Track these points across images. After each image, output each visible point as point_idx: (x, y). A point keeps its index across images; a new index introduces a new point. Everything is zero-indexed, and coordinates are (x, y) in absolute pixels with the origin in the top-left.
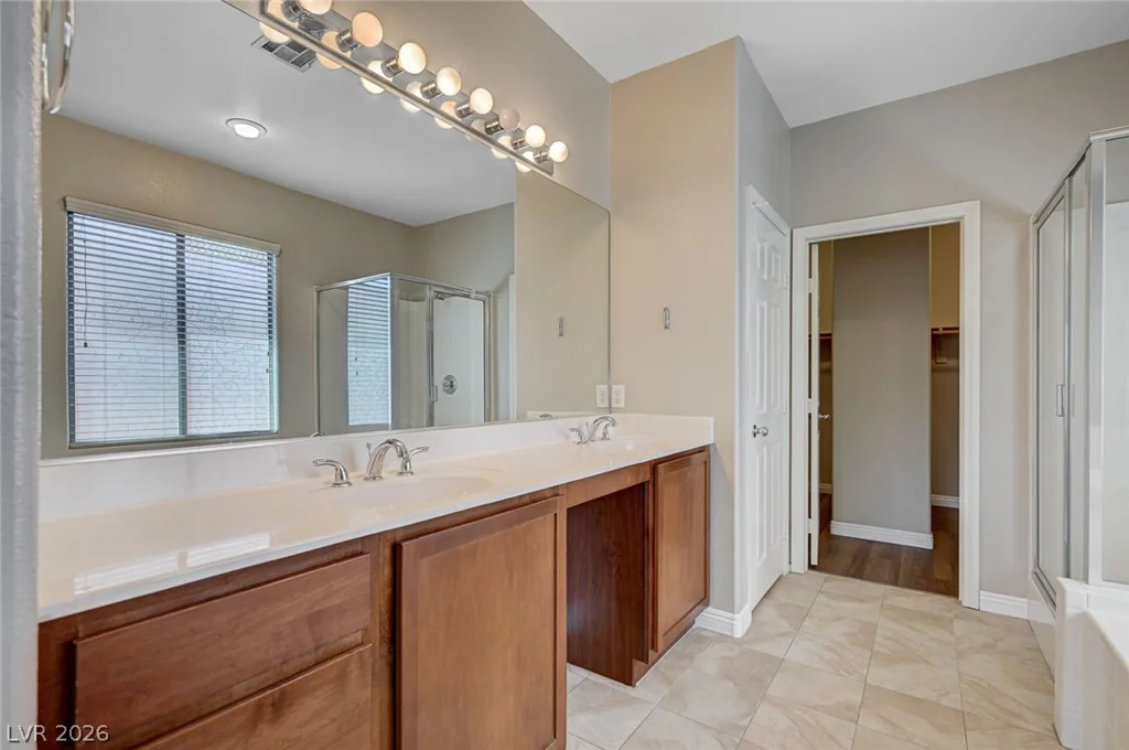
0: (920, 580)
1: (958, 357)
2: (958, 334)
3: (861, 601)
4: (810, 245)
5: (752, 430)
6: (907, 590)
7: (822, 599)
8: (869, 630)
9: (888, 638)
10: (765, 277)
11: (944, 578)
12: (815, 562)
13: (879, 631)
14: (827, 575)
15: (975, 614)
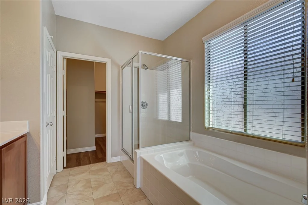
0: (96, 160)
1: (106, 99)
2: (106, 93)
3: (83, 173)
4: (63, 58)
5: (46, 124)
6: (95, 164)
7: (71, 177)
8: (88, 181)
9: (95, 181)
10: (49, 65)
11: (101, 157)
12: (65, 166)
13: (91, 180)
14: (70, 169)
15: (112, 164)
